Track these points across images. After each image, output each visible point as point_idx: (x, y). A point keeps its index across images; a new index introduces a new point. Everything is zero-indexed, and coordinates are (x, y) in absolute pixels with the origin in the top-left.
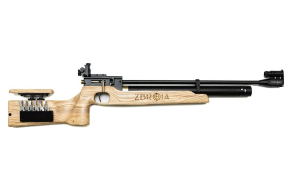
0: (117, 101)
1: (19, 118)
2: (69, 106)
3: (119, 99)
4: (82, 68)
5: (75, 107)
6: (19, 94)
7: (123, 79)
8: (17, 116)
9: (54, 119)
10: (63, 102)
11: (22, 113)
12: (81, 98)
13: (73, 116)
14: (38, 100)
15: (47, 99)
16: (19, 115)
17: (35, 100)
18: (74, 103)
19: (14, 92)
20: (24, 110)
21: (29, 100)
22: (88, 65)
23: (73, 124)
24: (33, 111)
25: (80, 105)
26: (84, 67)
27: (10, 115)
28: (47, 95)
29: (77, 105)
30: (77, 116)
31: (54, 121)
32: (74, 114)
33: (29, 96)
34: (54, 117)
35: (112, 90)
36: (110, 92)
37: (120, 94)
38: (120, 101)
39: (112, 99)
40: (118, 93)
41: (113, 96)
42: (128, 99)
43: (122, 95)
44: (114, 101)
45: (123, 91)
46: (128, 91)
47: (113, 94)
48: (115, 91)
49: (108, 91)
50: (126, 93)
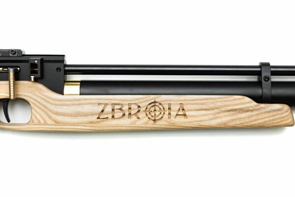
0: (49, 121)
7: (67, 62)
35: (37, 93)
36: (32, 99)
37: (56, 102)
38: (57, 122)
39: (38, 116)
40: (54, 102)
41: (40, 108)
42: (80, 117)
43: (65, 107)
44: (42, 122)
45: (66, 95)
46: (80, 94)
47: (39, 102)
48: (44, 96)
49: (26, 96)
50: (75, 100)
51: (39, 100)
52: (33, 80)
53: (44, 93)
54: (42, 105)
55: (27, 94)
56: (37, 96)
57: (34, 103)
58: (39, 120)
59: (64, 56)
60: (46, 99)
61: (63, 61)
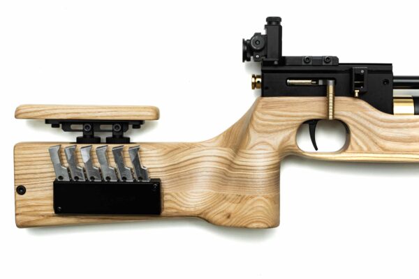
0: (375, 148)
1: (51, 202)
2: (210, 162)
3: (382, 142)
4: (257, 35)
5: (231, 165)
6: (47, 121)
7: (396, 73)
8: (43, 196)
9: (166, 205)
10: (190, 146)
11: (59, 187)
12: (254, 137)
13: (225, 198)
14: (109, 141)
15: (136, 137)
16: (51, 193)
17: (98, 141)
18: (226, 153)
19: (29, 115)
20: (66, 179)
21: (79, 141)
22: (274, 24)
23: (227, 222)
24: (98, 180)
25: (251, 162)
26: (264, 32)
27: (21, 190)
28: (138, 124)
29: (239, 161)
30: (241, 199)
31: (164, 213)
32: (230, 192)
33: (81, 127)
34: (166, 198)
35: (359, 113)
36: (352, 119)
37: (385, 124)
38: (385, 150)
39: (359, 141)
40: (382, 123)
41: (362, 131)
42: (415, 144)
43: (395, 131)
44: (365, 148)
45: (397, 114)
46: (415, 114)
47: (361, 124)
48: (369, 115)
49: (343, 116)
50: (409, 121)
51: (362, 121)
52: (357, 95)
53: (369, 113)
54: (365, 127)
55: (345, 113)
56: (359, 115)
57: (353, 125)
58: (361, 147)
59: (391, 65)
60: (371, 119)
61: (391, 72)
